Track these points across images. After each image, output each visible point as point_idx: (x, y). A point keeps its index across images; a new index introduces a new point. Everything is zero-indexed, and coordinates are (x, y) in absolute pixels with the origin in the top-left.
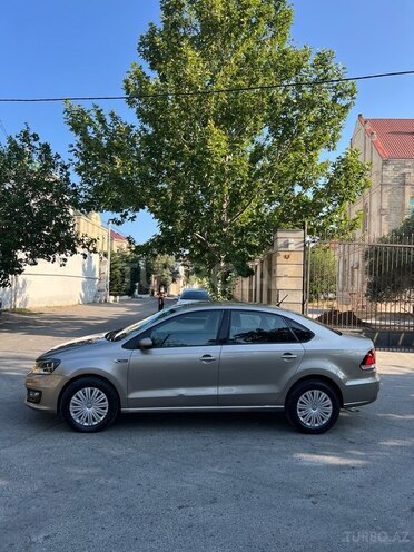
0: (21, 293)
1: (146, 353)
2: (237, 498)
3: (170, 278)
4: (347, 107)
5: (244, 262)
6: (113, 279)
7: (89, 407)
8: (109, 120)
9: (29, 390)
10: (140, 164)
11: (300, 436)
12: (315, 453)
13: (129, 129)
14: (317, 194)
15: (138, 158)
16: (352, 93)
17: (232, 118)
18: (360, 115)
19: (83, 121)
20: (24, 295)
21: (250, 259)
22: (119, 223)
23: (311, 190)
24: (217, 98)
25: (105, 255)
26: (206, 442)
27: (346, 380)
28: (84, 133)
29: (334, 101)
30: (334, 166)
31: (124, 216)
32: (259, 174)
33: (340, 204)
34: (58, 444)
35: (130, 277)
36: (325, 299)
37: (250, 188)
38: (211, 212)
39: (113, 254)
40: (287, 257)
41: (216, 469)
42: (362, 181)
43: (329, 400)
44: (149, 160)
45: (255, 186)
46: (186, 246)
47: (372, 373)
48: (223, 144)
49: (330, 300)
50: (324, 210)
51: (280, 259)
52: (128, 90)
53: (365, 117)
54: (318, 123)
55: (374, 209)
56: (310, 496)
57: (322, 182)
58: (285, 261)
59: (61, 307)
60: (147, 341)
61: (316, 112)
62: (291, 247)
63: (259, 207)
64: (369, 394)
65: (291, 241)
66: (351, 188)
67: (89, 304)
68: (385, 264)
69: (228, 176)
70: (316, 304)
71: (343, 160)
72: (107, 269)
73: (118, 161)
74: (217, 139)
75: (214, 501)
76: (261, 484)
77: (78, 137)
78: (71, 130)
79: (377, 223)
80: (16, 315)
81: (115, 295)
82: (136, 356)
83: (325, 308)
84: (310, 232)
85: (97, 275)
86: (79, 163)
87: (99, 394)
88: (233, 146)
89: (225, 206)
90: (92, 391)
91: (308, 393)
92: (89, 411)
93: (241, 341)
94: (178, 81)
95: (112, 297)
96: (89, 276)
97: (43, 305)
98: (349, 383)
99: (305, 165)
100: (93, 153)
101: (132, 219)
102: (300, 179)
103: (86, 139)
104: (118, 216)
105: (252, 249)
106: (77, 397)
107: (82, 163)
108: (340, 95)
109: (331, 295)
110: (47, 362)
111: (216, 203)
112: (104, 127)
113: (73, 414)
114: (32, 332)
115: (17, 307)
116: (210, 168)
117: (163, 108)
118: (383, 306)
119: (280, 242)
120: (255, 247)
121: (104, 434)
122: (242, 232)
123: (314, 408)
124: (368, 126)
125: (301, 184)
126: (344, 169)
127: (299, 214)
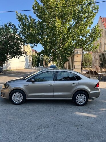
0: (9, 66)
1: (33, 83)
2: (55, 126)
3: (48, 62)
4: (96, 13)
5: (66, 57)
6: (33, 62)
7: (17, 98)
8: (29, 18)
9: (2, 93)
10: (37, 30)
11: (76, 107)
12: (80, 112)
13: (34, 20)
14: (87, 38)
15: (37, 28)
16: (97, 9)
17: (63, 16)
18: (100, 17)
19: (21, 18)
20: (10, 66)
21: (67, 57)
22: (33, 47)
23: (85, 37)
24: (58, 10)
25: (31, 56)
26: (50, 108)
27: (90, 91)
28: (22, 22)
29: (92, 11)
30: (92, 30)
31: (34, 45)
32: (71, 33)
33: (93, 41)
34: (8, 108)
35: (37, 62)
36: (89, 68)
37: (68, 37)
38: (57, 43)
39: (33, 56)
40: (77, 56)
41: (51, 117)
42: (100, 35)
43: (85, 97)
44: (40, 29)
45: (69, 36)
46: (50, 53)
47: (98, 89)
48: (60, 24)
49: (90, 68)
50: (88, 43)
51: (75, 57)
52: (33, 8)
53: (101, 17)
54: (87, 17)
55: (103, 43)
56: (77, 126)
57: (88, 35)
58: (77, 57)
59: (19, 69)
60: (33, 80)
61: (87, 14)
62: (79, 53)
63: (70, 42)
64: (97, 95)
65: (79, 51)
66: (96, 37)
67: (27, 68)
68: (105, 58)
69: (61, 33)
70: (86, 69)
71: (94, 28)
72: (31, 60)
73: (31, 29)
74: (58, 23)
75: (48, 127)
76: (63, 122)
77: (20, 23)
78: (18, 21)
79: (104, 47)
80: (7, 71)
81: (34, 66)
82: (30, 84)
83: (89, 70)
84: (84, 49)
85: (29, 61)
86: (21, 30)
87: (20, 94)
88: (63, 24)
89: (61, 42)
90: (18, 93)
91: (79, 95)
92: (18, 99)
93: (63, 80)
94: (47, 5)
95: (33, 67)
96: (27, 61)
97: (15, 69)
98: (91, 92)
99: (83, 30)
100: (25, 27)
101: (36, 46)
102: (82, 34)
103: (22, 23)
104: (32, 45)
105: (68, 54)
106: (14, 95)
107: (22, 30)
108: (94, 9)
109: (91, 67)
110: (7, 85)
111: (58, 41)
112: (27, 20)
113: (13, 100)
114: (10, 76)
115: (8, 69)
116: (56, 31)
117: (44, 14)
118: (104, 69)
119: (75, 52)
120: (69, 53)
121: (22, 105)
122: (66, 49)
123: (81, 99)
124: (102, 20)
125: (82, 36)
126: (94, 31)
127: (81, 44)
